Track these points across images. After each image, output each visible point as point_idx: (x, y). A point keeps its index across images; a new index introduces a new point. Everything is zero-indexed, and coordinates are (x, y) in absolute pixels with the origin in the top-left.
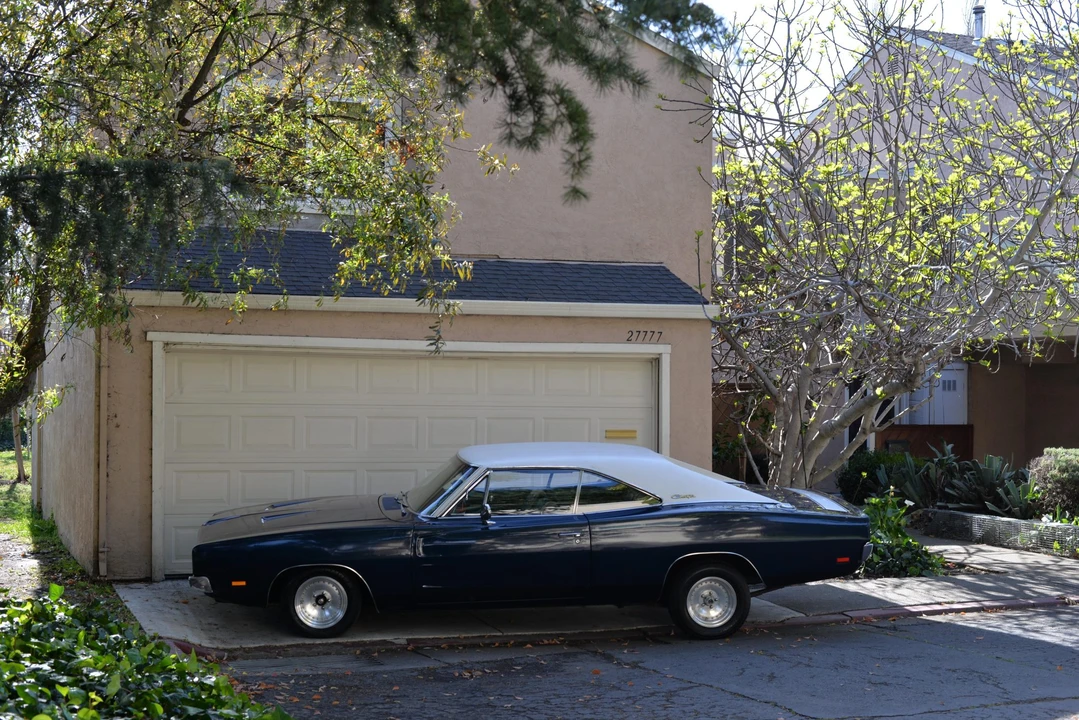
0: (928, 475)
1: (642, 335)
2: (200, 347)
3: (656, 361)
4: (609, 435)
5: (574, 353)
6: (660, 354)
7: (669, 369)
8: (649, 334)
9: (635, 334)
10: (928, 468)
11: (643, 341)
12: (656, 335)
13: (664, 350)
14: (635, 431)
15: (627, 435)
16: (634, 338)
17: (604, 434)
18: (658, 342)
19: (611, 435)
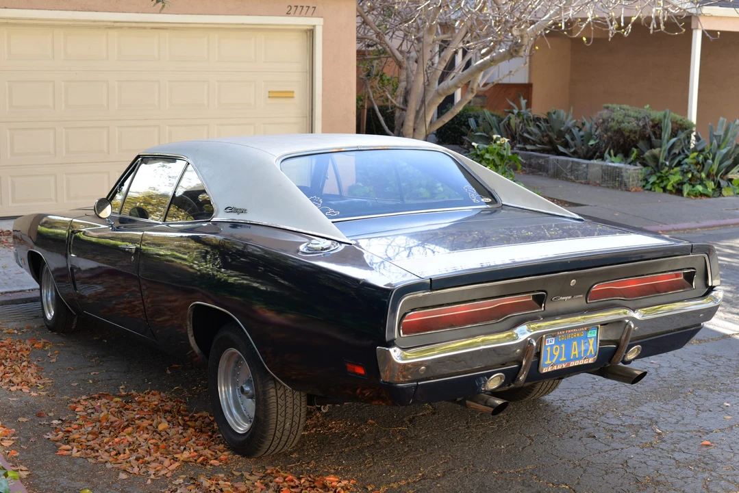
0: (509, 124)
1: (299, 9)
3: (311, 32)
4: (271, 95)
5: (243, 24)
6: (314, 26)
7: (321, 39)
8: (305, 9)
9: (294, 9)
10: (510, 118)
11: (300, 15)
12: (311, 10)
13: (318, 22)
14: (293, 92)
15: (288, 95)
16: (292, 12)
17: (267, 95)
18: (312, 16)
19: (273, 95)
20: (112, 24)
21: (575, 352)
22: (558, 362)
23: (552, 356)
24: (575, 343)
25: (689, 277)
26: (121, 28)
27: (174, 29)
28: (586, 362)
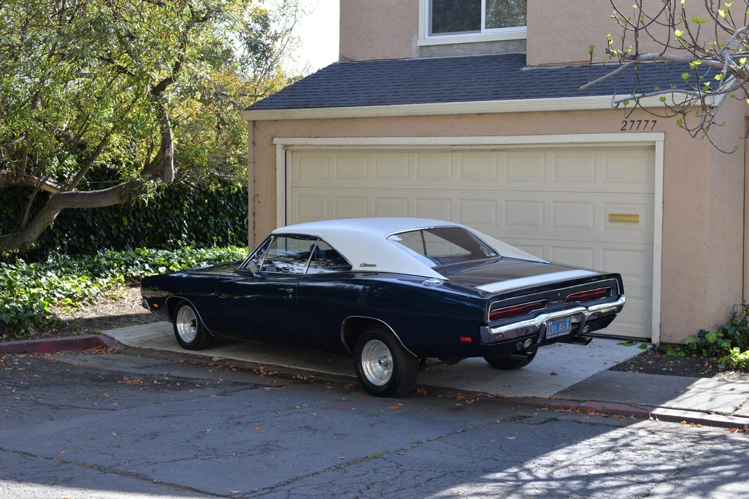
1: (636, 124)
2: (305, 148)
4: (612, 218)
5: (572, 143)
6: (654, 142)
8: (643, 123)
9: (629, 124)
11: (637, 130)
12: (651, 124)
13: (658, 138)
14: (637, 215)
15: (631, 219)
16: (628, 127)
17: (608, 218)
18: (652, 130)
19: (614, 218)
20: (450, 147)
21: (560, 329)
22: (554, 334)
23: (551, 331)
24: (561, 324)
25: (609, 290)
26: (463, 151)
27: (512, 150)
28: (565, 334)
